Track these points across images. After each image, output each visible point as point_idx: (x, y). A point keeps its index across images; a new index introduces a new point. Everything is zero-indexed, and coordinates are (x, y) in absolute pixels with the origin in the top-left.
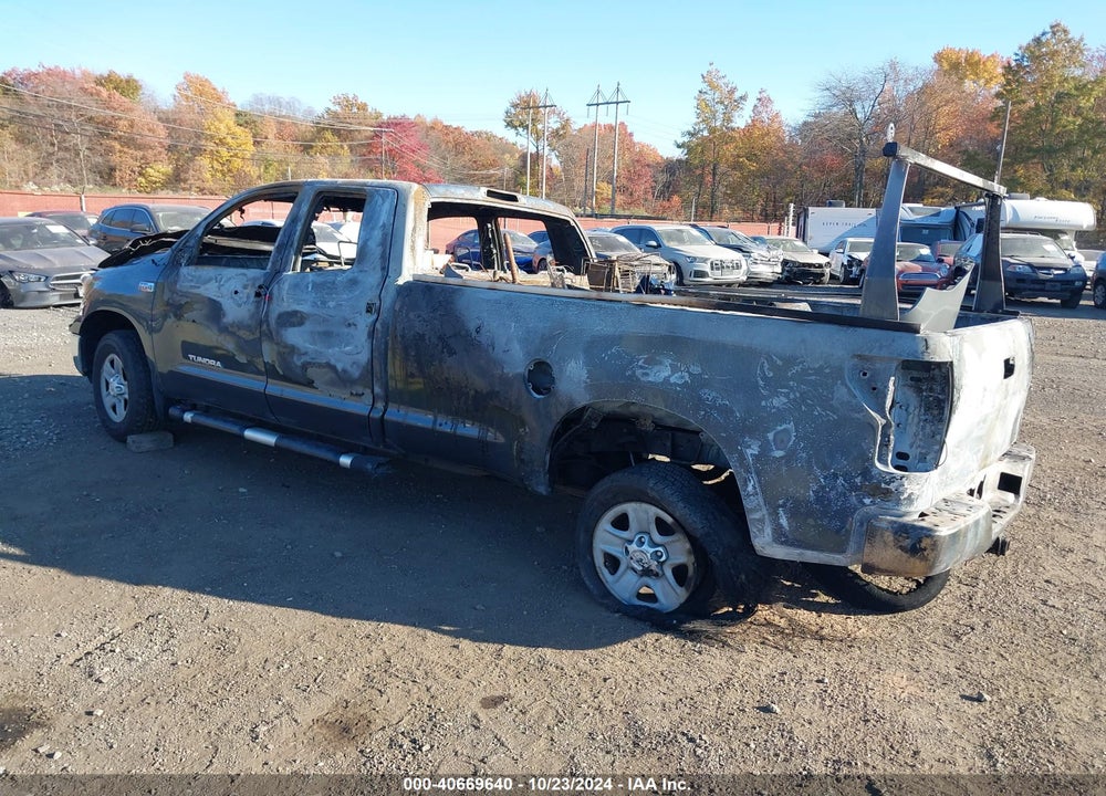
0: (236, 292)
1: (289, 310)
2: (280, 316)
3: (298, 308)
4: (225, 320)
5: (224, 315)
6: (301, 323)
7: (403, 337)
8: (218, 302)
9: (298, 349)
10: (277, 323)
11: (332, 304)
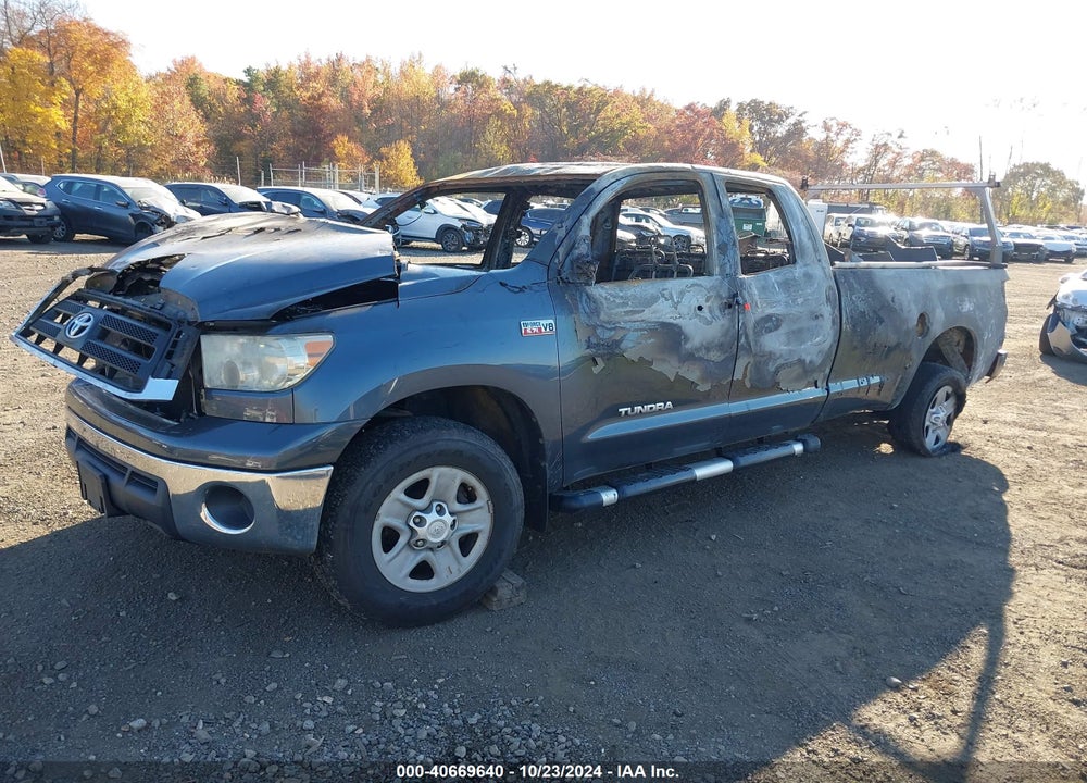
0: (700, 308)
1: (764, 315)
2: (757, 323)
3: (770, 311)
4: (688, 346)
5: (687, 339)
6: (777, 327)
7: (852, 317)
8: (676, 325)
9: (774, 354)
10: (755, 333)
11: (800, 301)
